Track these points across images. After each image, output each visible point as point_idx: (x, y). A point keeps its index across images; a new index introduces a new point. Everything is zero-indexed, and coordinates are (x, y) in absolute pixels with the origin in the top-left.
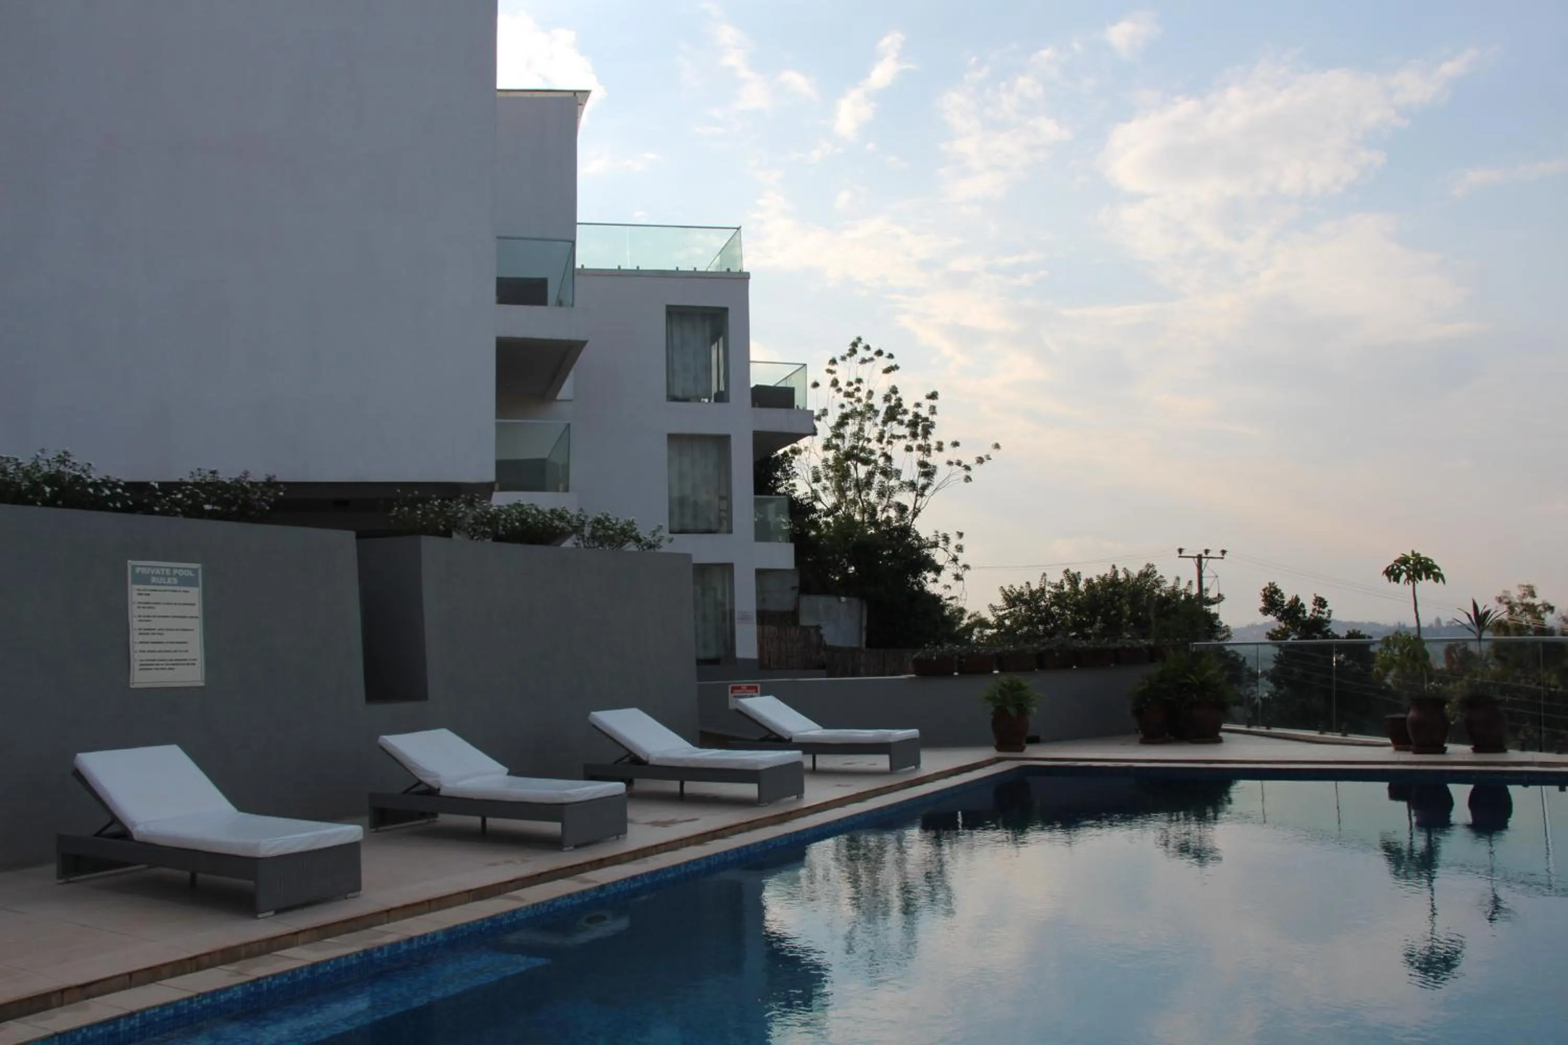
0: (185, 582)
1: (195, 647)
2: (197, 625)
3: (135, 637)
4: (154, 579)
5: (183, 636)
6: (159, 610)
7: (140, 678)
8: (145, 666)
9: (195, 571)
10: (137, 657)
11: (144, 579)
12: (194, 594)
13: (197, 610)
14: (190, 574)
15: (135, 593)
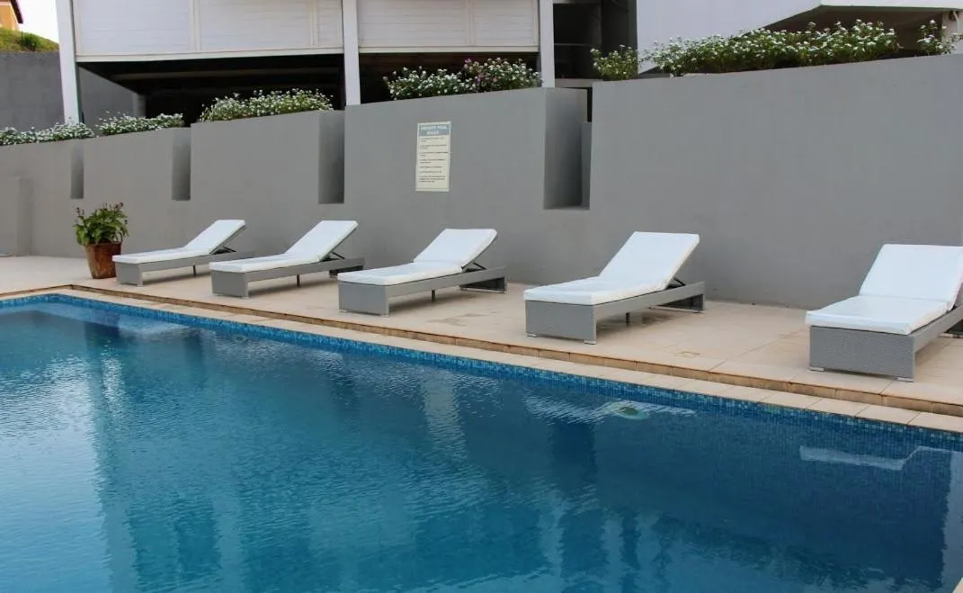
0: (443, 132)
1: (445, 171)
2: (447, 157)
3: (419, 164)
4: (428, 133)
5: (439, 163)
6: (430, 149)
7: (421, 186)
8: (423, 180)
9: (447, 126)
10: (419, 175)
11: (424, 133)
12: (447, 139)
13: (447, 149)
14: (445, 128)
15: (420, 141)
